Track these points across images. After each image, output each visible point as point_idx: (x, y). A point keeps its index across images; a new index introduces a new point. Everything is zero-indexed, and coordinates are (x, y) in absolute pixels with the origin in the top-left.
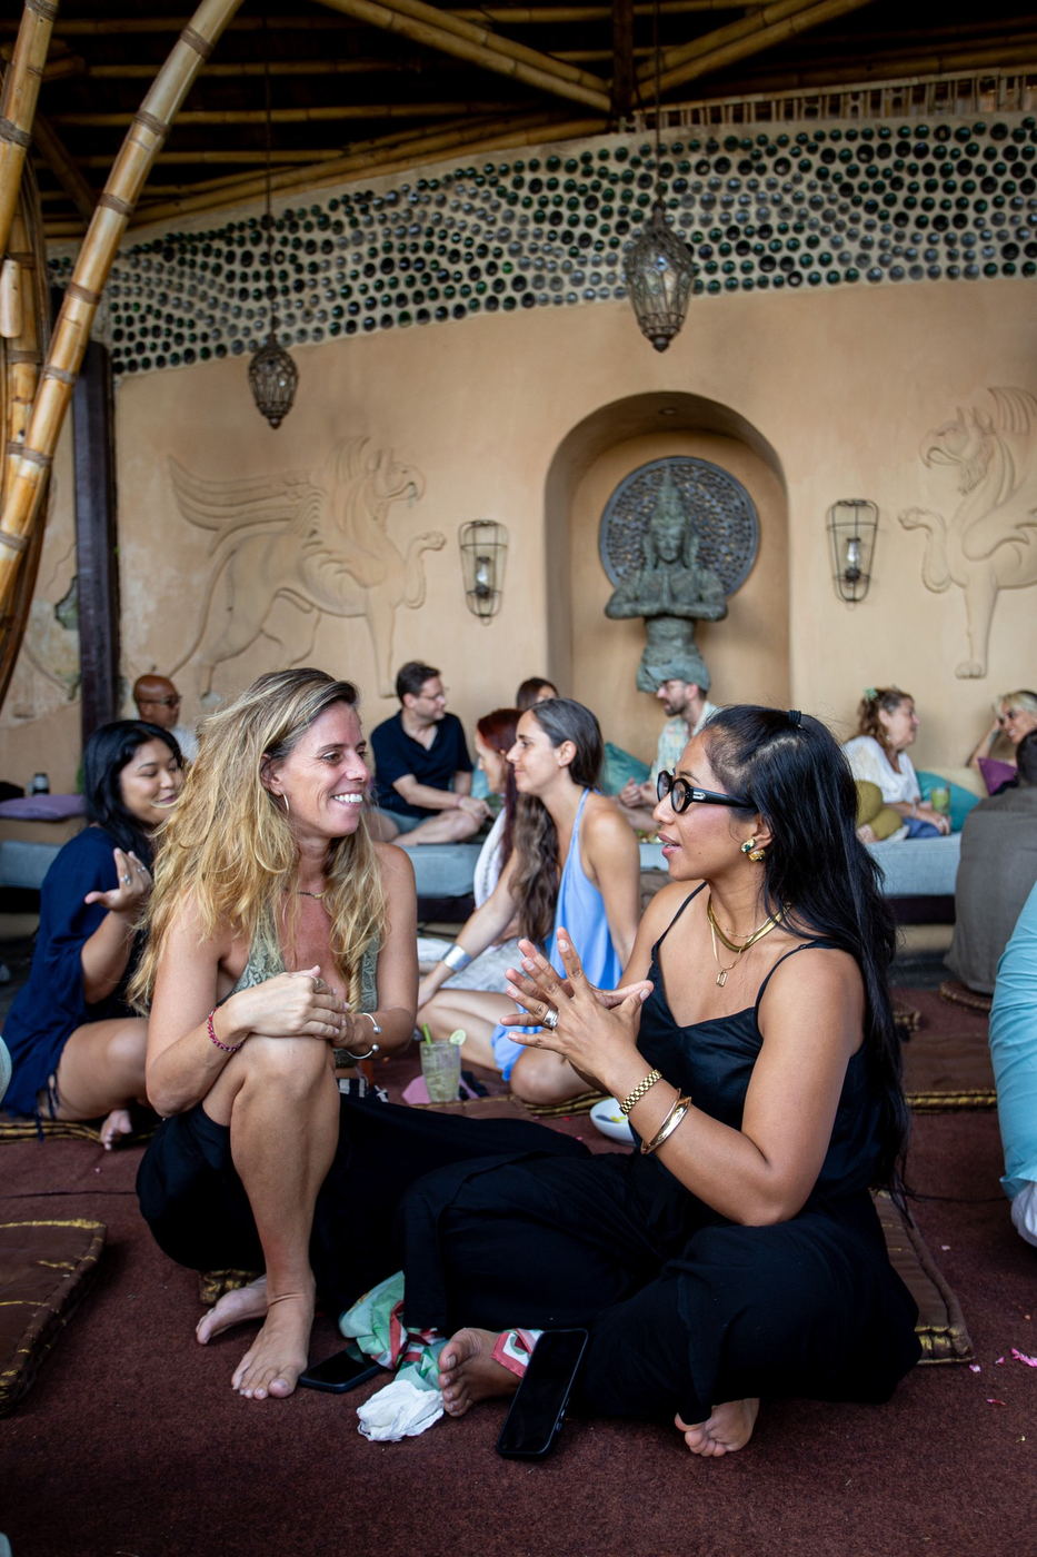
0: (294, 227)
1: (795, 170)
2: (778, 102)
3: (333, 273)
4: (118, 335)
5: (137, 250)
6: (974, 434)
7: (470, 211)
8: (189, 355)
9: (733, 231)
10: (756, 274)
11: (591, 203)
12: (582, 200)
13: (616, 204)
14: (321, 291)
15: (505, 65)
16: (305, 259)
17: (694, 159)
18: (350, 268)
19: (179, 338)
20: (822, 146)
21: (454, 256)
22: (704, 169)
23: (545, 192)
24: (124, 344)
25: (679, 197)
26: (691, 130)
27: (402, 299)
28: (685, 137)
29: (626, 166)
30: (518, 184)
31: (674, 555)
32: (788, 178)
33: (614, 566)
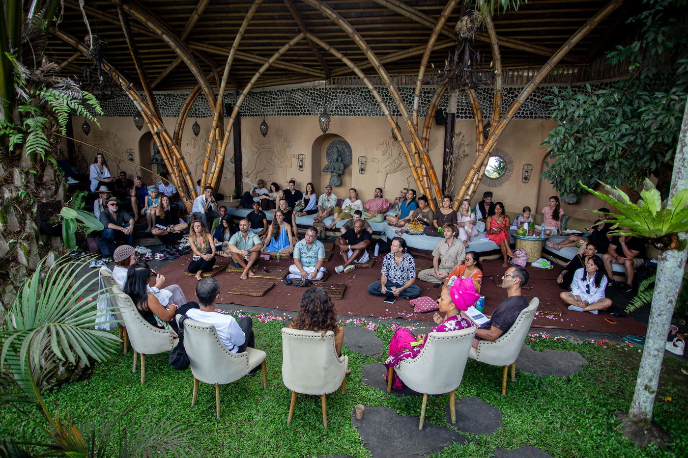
0: (271, 94)
1: (356, 94)
3: (277, 104)
4: (241, 109)
6: (385, 145)
7: (300, 96)
8: (253, 115)
9: (345, 105)
10: (348, 113)
11: (320, 97)
14: (275, 107)
15: (306, 72)
16: (273, 100)
17: (338, 91)
18: (280, 103)
19: (252, 112)
20: (361, 90)
21: (297, 104)
22: (340, 93)
23: (313, 94)
24: (242, 111)
25: (336, 98)
27: (289, 111)
28: (337, 87)
30: (308, 92)
31: (336, 161)
32: (355, 96)
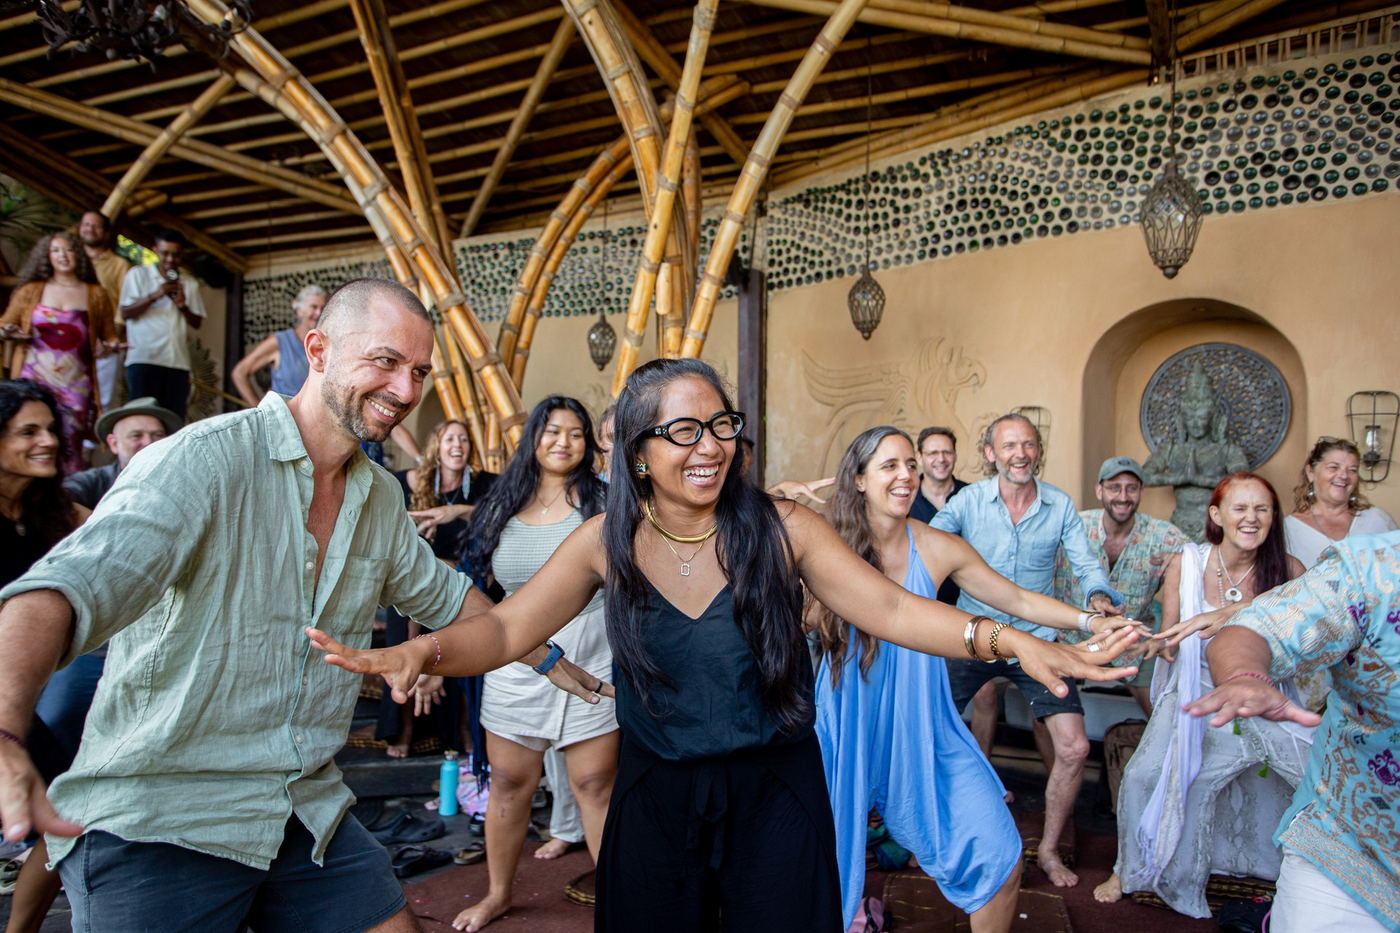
0: (894, 179)
1: (1322, 97)
2: (1314, 34)
3: (921, 212)
4: (772, 263)
5: (787, 201)
7: (1027, 159)
8: (818, 275)
9: (1257, 157)
10: (1280, 193)
11: (1127, 145)
12: (1119, 143)
13: (1150, 144)
14: (912, 226)
15: (1055, 45)
16: (901, 202)
17: (1222, 99)
18: (934, 207)
19: (812, 263)
20: (1351, 73)
21: (1014, 195)
22: (1231, 107)
23: (1088, 139)
24: (776, 269)
25: (1207, 133)
26: (1220, 75)
27: (972, 230)
28: (1214, 82)
29: (1159, 111)
30: (1065, 135)
31: (1201, 432)
32: (1315, 105)
33: (1152, 436)
